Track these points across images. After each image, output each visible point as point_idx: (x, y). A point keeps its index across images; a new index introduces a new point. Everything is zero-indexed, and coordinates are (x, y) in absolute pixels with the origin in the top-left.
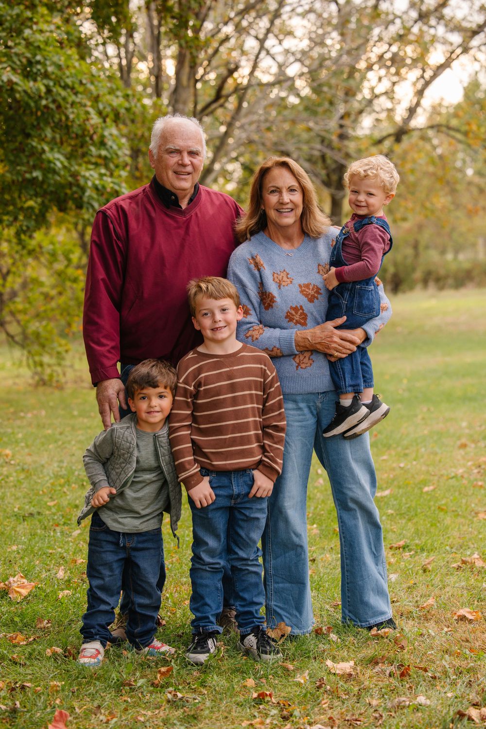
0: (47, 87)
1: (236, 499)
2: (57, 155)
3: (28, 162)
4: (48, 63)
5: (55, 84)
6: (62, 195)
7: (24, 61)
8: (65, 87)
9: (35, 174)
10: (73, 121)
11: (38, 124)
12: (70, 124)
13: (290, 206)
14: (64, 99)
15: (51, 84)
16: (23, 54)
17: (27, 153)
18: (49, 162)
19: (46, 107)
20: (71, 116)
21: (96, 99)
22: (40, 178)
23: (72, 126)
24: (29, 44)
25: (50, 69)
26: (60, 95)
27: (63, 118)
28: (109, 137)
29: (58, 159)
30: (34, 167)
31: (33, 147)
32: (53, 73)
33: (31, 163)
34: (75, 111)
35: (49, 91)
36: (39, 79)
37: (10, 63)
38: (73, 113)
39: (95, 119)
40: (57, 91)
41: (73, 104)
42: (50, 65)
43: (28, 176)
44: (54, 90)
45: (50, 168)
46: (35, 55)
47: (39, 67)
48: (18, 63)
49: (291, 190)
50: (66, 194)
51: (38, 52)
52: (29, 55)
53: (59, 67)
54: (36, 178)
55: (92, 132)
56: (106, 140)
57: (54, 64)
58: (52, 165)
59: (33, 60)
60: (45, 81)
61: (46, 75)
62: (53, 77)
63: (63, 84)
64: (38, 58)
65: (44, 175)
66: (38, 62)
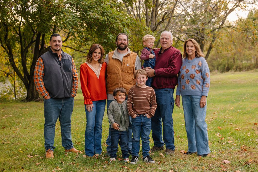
0: (107, 18)
1: (142, 123)
2: (111, 35)
3: (103, 38)
5: (110, 17)
6: (113, 46)
7: (102, 12)
8: (112, 18)
9: (105, 40)
10: (115, 27)
11: (106, 28)
12: (114, 27)
13: (191, 50)
14: (112, 21)
15: (109, 17)
16: (101, 10)
18: (109, 37)
19: (107, 23)
20: (115, 26)
21: (122, 21)
22: (106, 41)
23: (115, 28)
24: (103, 8)
26: (111, 20)
27: (113, 26)
28: (125, 30)
29: (111, 36)
30: (105, 39)
31: (104, 34)
32: (109, 15)
33: (104, 38)
34: (116, 24)
35: (108, 19)
36: (105, 16)
37: (98, 13)
38: (115, 25)
39: (121, 26)
40: (110, 19)
41: (115, 22)
44: (109, 19)
45: (109, 39)
46: (104, 10)
47: (105, 13)
48: (100, 13)
49: (192, 47)
50: (114, 46)
52: (103, 11)
53: (111, 13)
54: (105, 41)
55: (120, 29)
56: (124, 31)
57: (109, 12)
58: (109, 38)
60: (107, 17)
61: (107, 15)
62: (109, 16)
63: (112, 17)
64: (105, 11)
66: (105, 12)
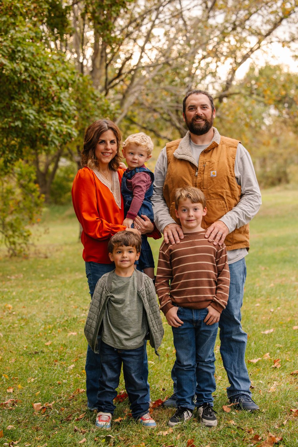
0: (25, 67)
1: (196, 323)
2: (31, 111)
3: (12, 116)
4: (25, 51)
5: (30, 65)
6: (34, 136)
7: (10, 50)
9: (16, 124)
10: (42, 88)
11: (20, 91)
12: (39, 90)
14: (36, 75)
15: (28, 65)
16: (9, 46)
17: (11, 110)
18: (26, 115)
19: (24, 80)
20: (41, 86)
21: (55, 75)
22: (20, 126)
23: (41, 92)
24: (12, 40)
25: (27, 56)
26: (33, 72)
27: (35, 87)
28: (64, 98)
29: (32, 114)
30: (16, 119)
31: (15, 106)
32: (29, 58)
33: (14, 116)
34: (43, 82)
35: (26, 70)
36: (20, 62)
38: (41, 83)
39: (55, 87)
40: (32, 70)
41: (41, 78)
42: (27, 53)
43: (12, 124)
44: (30, 69)
45: (26, 119)
46: (17, 47)
47: (20, 54)
48: (6, 52)
50: (37, 136)
51: (18, 45)
52: (13, 47)
53: (33, 54)
54: (18, 126)
55: (53, 95)
56: (62, 101)
57: (29, 52)
58: (28, 117)
59: (16, 50)
60: (24, 63)
61: (24, 59)
62: (29, 60)
63: (35, 65)
64: (19, 48)
65: (23, 124)
66: (19, 51)
